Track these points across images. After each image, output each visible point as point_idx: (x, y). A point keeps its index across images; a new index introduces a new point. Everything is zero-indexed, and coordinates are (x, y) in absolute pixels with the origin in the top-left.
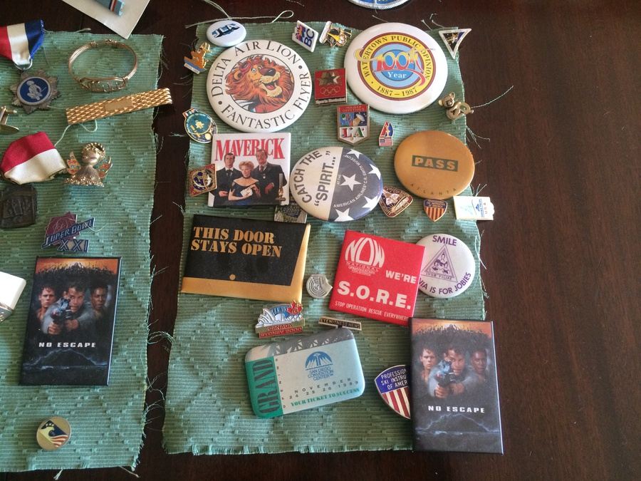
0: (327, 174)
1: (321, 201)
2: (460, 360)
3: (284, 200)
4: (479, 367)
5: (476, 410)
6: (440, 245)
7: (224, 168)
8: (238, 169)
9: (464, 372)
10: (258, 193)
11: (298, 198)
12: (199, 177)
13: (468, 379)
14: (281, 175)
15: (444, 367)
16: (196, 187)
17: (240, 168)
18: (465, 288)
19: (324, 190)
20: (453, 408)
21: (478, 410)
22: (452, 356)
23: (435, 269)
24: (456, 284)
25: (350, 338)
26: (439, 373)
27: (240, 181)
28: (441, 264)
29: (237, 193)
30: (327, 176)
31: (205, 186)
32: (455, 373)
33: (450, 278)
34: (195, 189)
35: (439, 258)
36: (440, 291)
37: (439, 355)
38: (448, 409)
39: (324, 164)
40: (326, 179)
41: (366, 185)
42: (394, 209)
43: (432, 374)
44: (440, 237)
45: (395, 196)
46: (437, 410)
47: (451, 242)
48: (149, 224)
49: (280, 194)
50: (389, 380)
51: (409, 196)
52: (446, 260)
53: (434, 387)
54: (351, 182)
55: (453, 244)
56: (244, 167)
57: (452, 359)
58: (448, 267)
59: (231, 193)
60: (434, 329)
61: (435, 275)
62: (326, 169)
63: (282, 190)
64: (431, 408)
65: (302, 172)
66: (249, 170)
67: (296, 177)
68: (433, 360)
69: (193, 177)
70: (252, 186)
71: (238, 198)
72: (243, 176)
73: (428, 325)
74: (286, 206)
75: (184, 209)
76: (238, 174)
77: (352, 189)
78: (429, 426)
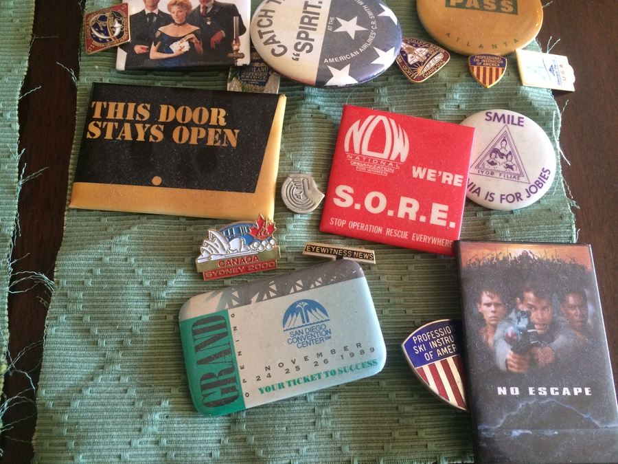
0: (311, 16)
1: (303, 54)
2: (543, 308)
3: (242, 56)
4: (577, 318)
5: (577, 391)
6: (497, 127)
7: (144, 11)
8: (165, 11)
9: (552, 329)
10: (199, 47)
11: (265, 51)
12: (101, 24)
13: (560, 340)
14: (235, 19)
15: (519, 321)
16: (97, 39)
17: (169, 9)
18: (541, 193)
19: (307, 38)
20: (540, 389)
21: (580, 390)
22: (531, 303)
23: (492, 163)
24: (527, 186)
25: (357, 276)
26: (510, 330)
27: (168, 30)
28: (502, 155)
29: (164, 48)
30: (310, 19)
31: (111, 37)
32: (538, 329)
33: (517, 177)
34: (94, 42)
35: (498, 146)
36: (502, 199)
37: (509, 302)
38: (531, 391)
39: (306, 3)
40: (309, 23)
41: (375, 31)
42: (421, 71)
43: (499, 332)
44: (496, 115)
45: (421, 52)
46: (512, 393)
47: (516, 121)
48: (17, 98)
49: (235, 48)
50: (427, 344)
51: (443, 51)
52: (509, 149)
53: (504, 354)
54: (350, 27)
55: (519, 125)
56: (175, 9)
57: (531, 307)
58: (514, 161)
59: (153, 48)
60: (497, 259)
61: (492, 174)
62: (309, 9)
63: (238, 41)
64: (502, 391)
65: (269, 14)
66: (184, 13)
67: (261, 20)
68: (500, 309)
69: (91, 24)
70: (189, 37)
71: (165, 56)
72: (173, 21)
73: (486, 251)
74: (245, 66)
75: (77, 75)
76: (166, 19)
77: (353, 38)
78: (502, 421)
